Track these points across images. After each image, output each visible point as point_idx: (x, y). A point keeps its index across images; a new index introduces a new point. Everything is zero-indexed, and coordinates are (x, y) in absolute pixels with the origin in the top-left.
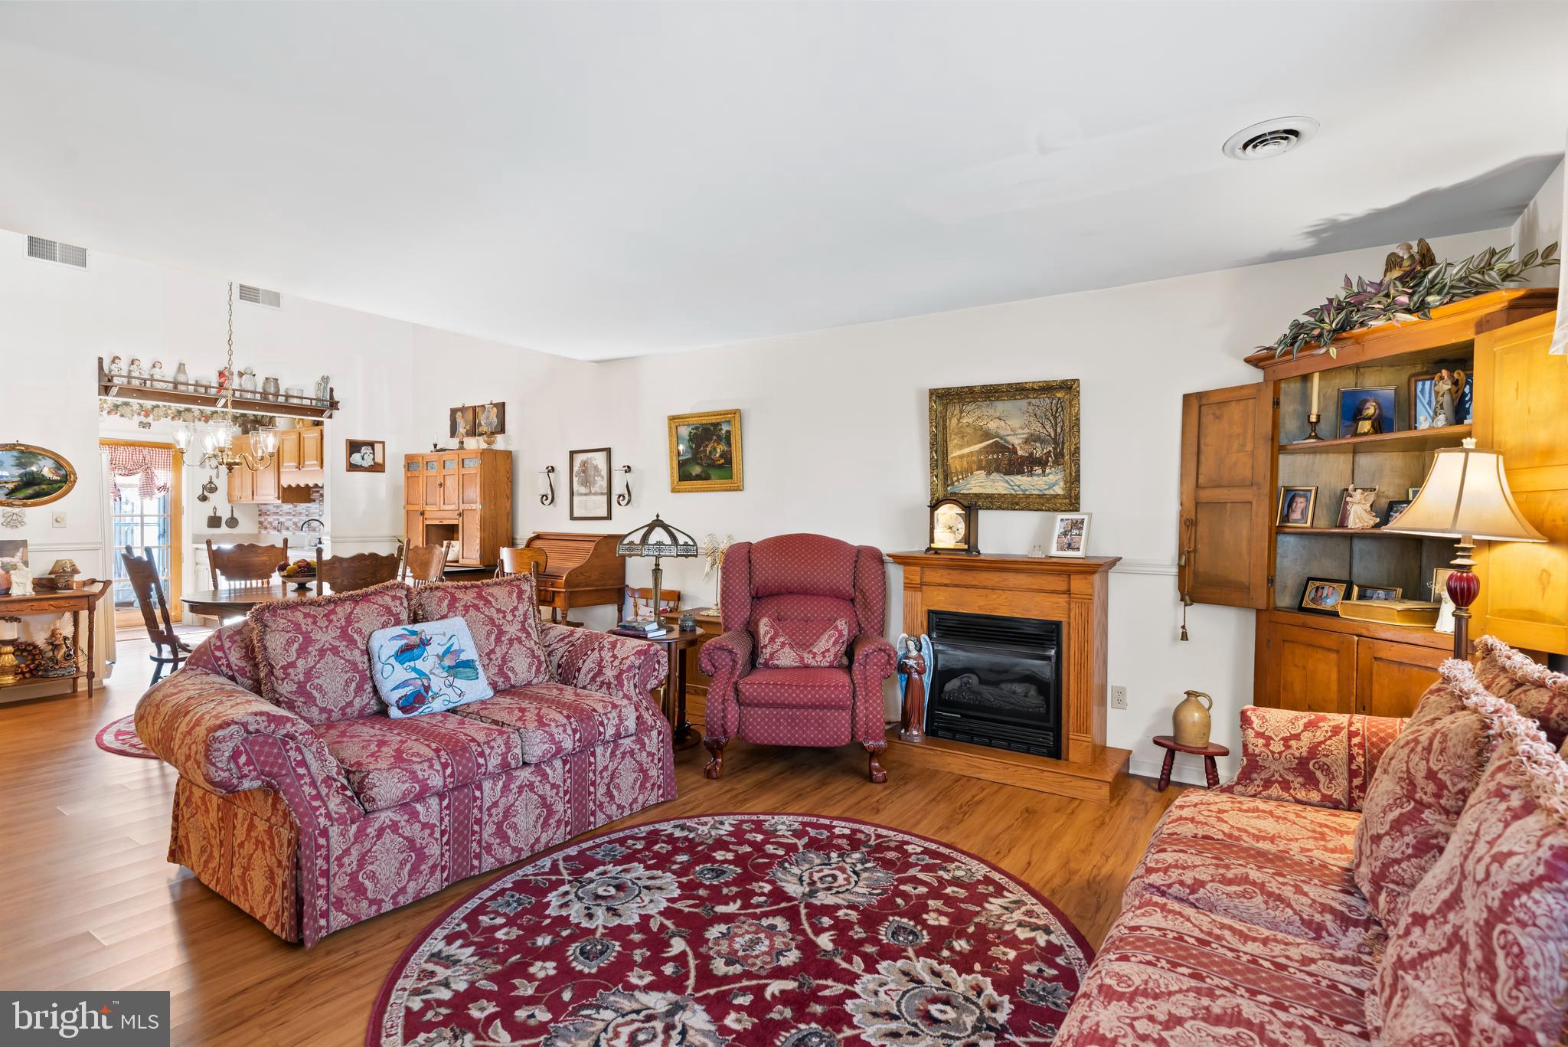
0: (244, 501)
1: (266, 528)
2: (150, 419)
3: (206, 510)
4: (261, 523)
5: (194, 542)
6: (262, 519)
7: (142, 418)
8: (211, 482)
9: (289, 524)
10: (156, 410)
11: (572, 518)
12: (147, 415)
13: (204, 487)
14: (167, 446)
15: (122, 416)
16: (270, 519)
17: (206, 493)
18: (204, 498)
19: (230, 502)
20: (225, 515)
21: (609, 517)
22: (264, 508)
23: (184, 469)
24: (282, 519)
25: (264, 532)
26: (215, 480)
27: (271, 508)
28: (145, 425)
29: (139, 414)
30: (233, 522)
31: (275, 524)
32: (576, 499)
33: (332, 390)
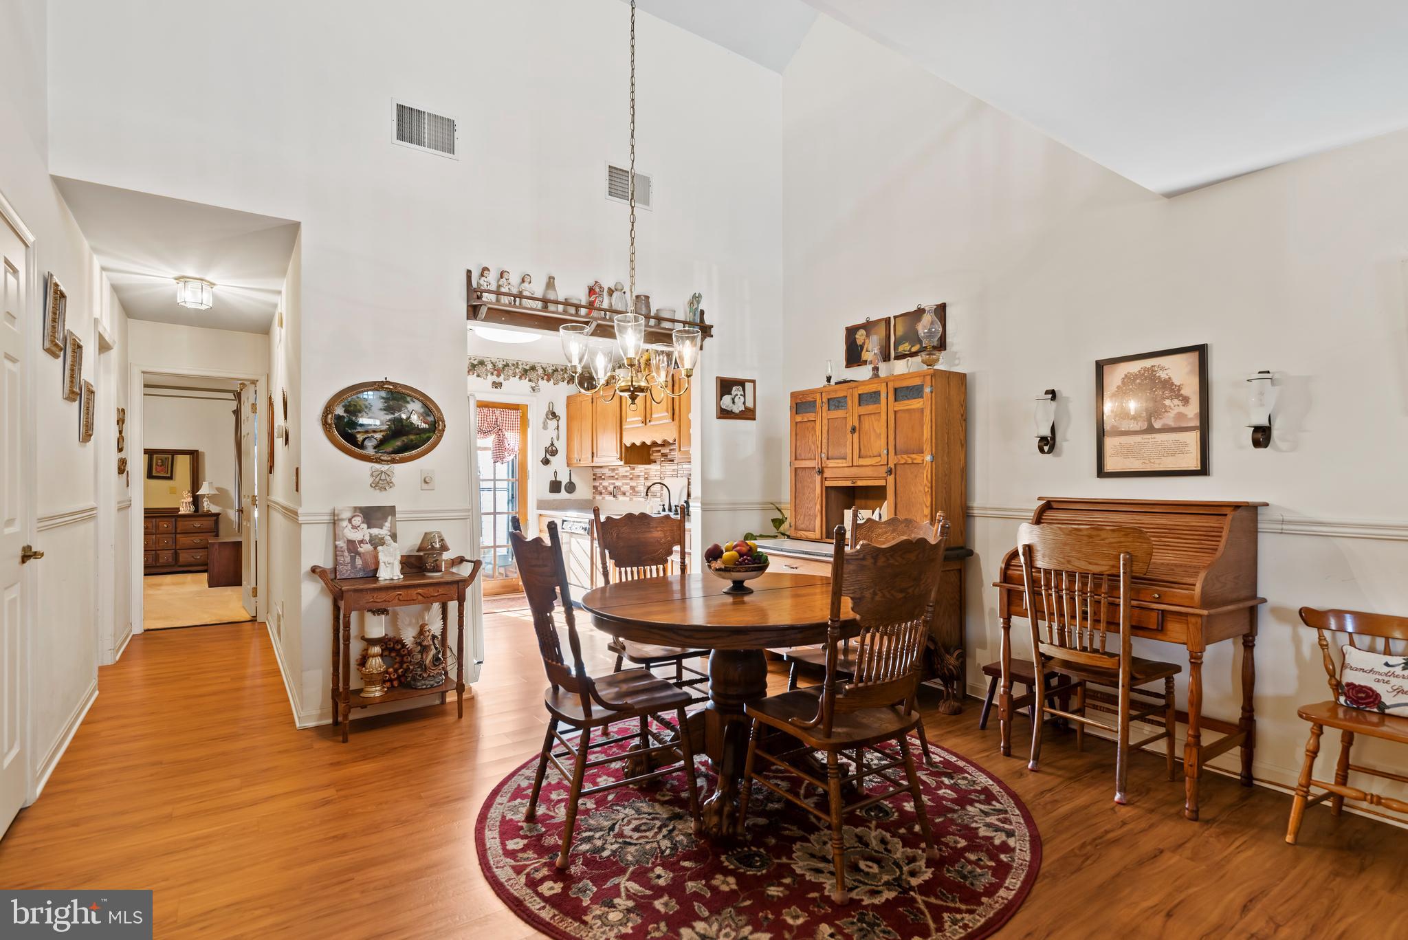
0: (583, 464)
1: (601, 493)
2: (501, 379)
3: (547, 474)
4: (595, 488)
5: (539, 508)
6: (597, 484)
7: (495, 378)
8: (552, 445)
9: (625, 488)
10: (506, 369)
11: (1101, 473)
12: (498, 376)
13: (547, 450)
14: (515, 407)
15: (478, 376)
16: (605, 483)
17: (548, 456)
18: (546, 462)
19: (568, 465)
20: (564, 480)
21: (1204, 470)
22: (598, 471)
23: (530, 431)
24: (618, 483)
25: (598, 497)
26: (555, 442)
27: (606, 471)
28: (497, 385)
29: (492, 374)
30: (571, 488)
31: (611, 488)
32: (1109, 442)
33: (702, 312)
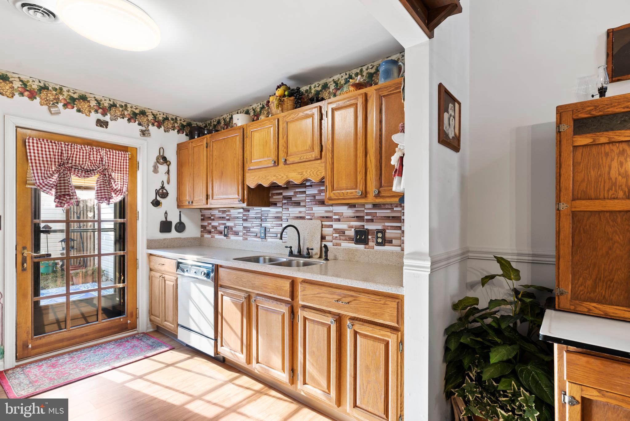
0: (196, 205)
1: (210, 232)
2: (107, 118)
3: (158, 215)
4: (203, 227)
5: (149, 247)
6: (205, 224)
7: (100, 116)
8: (163, 188)
9: (239, 228)
10: (113, 109)
12: (104, 114)
13: (157, 192)
14: (124, 149)
15: (79, 111)
16: (215, 223)
17: (158, 198)
18: (156, 203)
19: (179, 206)
20: (175, 221)
22: (207, 213)
23: (139, 174)
24: (229, 224)
25: (207, 236)
26: (166, 185)
27: (216, 212)
28: (102, 124)
29: (96, 111)
30: (181, 227)
31: (221, 228)
